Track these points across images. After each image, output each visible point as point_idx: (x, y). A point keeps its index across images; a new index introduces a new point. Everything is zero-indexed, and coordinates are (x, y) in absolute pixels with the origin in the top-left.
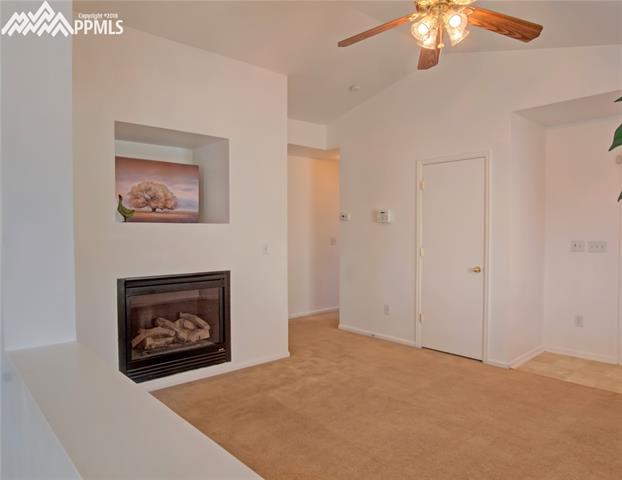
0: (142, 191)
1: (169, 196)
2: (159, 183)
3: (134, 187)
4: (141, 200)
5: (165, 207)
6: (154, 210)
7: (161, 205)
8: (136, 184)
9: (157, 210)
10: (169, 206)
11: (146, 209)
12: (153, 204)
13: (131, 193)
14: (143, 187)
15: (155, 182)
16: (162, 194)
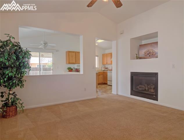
0: (147, 52)
1: (154, 52)
2: (151, 48)
3: (145, 51)
4: (147, 54)
5: (153, 55)
6: (150, 56)
7: (151, 54)
8: (145, 50)
9: (151, 56)
10: (154, 54)
11: (147, 56)
12: (150, 55)
13: (144, 53)
14: (147, 51)
15: (150, 49)
16: (152, 51)
